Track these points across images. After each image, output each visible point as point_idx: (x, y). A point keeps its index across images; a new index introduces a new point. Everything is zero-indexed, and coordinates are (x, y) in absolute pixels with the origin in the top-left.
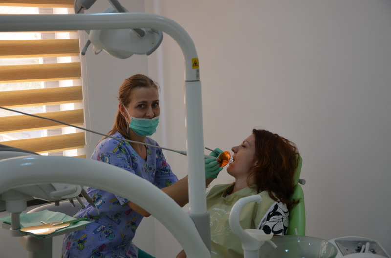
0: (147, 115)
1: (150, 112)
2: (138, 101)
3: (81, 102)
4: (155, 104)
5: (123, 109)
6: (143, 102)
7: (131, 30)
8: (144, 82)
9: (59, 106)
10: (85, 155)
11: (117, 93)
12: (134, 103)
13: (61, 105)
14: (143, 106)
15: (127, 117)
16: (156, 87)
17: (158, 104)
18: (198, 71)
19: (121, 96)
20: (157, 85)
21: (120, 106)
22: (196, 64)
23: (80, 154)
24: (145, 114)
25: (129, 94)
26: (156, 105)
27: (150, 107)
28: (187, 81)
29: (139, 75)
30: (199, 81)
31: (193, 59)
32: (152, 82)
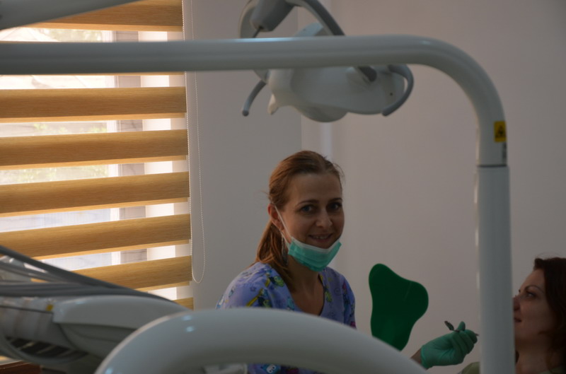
0: (318, 224)
1: (324, 219)
2: (303, 199)
3: (187, 201)
4: (335, 206)
5: (275, 216)
6: (310, 201)
7: (351, 69)
8: (313, 164)
9: (144, 207)
10: (192, 298)
11: (264, 186)
12: (295, 202)
13: (147, 206)
14: (310, 209)
15: (283, 228)
16: (336, 173)
17: (340, 205)
18: (505, 146)
19: (273, 191)
20: (338, 169)
21: (269, 208)
22: (501, 133)
23: (183, 297)
24: (314, 223)
25: (285, 188)
26: (337, 206)
27: (324, 210)
28: (482, 166)
29: (306, 152)
30: (504, 165)
31: (496, 124)
32: (329, 165)
